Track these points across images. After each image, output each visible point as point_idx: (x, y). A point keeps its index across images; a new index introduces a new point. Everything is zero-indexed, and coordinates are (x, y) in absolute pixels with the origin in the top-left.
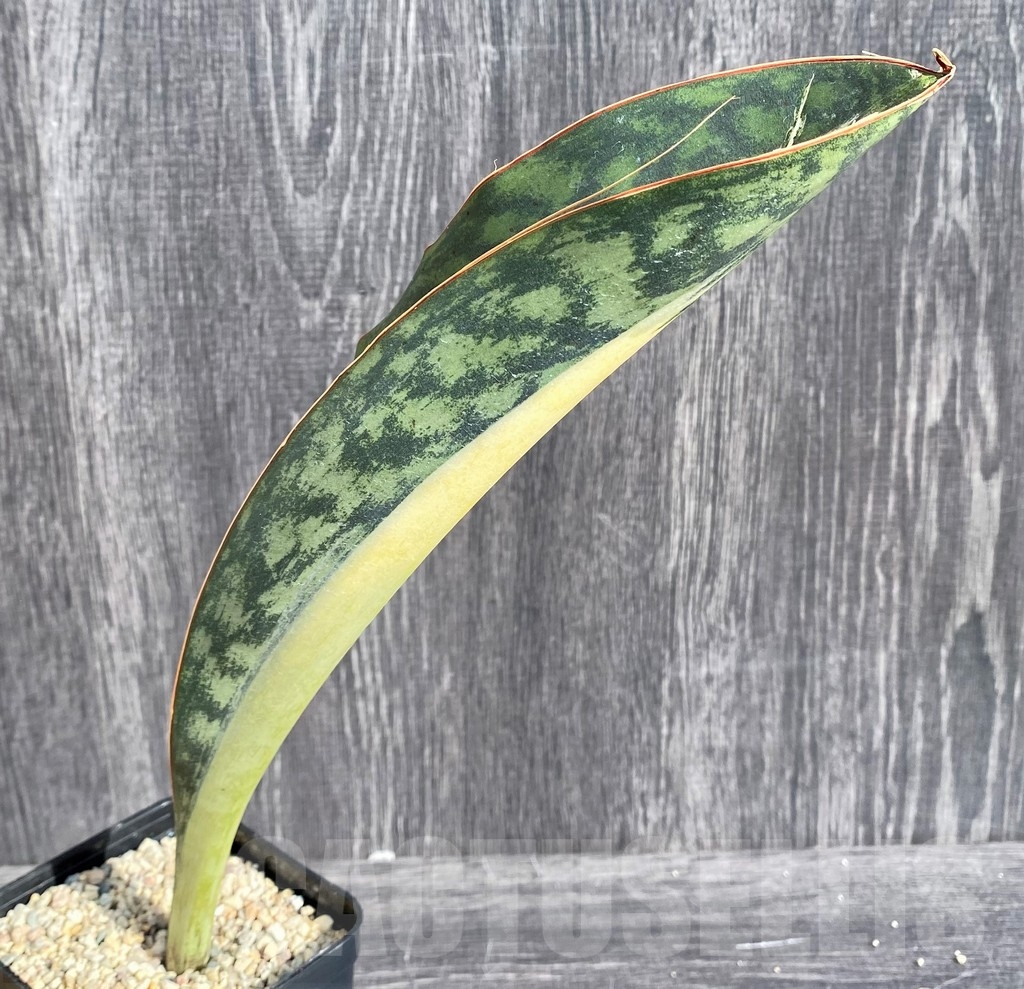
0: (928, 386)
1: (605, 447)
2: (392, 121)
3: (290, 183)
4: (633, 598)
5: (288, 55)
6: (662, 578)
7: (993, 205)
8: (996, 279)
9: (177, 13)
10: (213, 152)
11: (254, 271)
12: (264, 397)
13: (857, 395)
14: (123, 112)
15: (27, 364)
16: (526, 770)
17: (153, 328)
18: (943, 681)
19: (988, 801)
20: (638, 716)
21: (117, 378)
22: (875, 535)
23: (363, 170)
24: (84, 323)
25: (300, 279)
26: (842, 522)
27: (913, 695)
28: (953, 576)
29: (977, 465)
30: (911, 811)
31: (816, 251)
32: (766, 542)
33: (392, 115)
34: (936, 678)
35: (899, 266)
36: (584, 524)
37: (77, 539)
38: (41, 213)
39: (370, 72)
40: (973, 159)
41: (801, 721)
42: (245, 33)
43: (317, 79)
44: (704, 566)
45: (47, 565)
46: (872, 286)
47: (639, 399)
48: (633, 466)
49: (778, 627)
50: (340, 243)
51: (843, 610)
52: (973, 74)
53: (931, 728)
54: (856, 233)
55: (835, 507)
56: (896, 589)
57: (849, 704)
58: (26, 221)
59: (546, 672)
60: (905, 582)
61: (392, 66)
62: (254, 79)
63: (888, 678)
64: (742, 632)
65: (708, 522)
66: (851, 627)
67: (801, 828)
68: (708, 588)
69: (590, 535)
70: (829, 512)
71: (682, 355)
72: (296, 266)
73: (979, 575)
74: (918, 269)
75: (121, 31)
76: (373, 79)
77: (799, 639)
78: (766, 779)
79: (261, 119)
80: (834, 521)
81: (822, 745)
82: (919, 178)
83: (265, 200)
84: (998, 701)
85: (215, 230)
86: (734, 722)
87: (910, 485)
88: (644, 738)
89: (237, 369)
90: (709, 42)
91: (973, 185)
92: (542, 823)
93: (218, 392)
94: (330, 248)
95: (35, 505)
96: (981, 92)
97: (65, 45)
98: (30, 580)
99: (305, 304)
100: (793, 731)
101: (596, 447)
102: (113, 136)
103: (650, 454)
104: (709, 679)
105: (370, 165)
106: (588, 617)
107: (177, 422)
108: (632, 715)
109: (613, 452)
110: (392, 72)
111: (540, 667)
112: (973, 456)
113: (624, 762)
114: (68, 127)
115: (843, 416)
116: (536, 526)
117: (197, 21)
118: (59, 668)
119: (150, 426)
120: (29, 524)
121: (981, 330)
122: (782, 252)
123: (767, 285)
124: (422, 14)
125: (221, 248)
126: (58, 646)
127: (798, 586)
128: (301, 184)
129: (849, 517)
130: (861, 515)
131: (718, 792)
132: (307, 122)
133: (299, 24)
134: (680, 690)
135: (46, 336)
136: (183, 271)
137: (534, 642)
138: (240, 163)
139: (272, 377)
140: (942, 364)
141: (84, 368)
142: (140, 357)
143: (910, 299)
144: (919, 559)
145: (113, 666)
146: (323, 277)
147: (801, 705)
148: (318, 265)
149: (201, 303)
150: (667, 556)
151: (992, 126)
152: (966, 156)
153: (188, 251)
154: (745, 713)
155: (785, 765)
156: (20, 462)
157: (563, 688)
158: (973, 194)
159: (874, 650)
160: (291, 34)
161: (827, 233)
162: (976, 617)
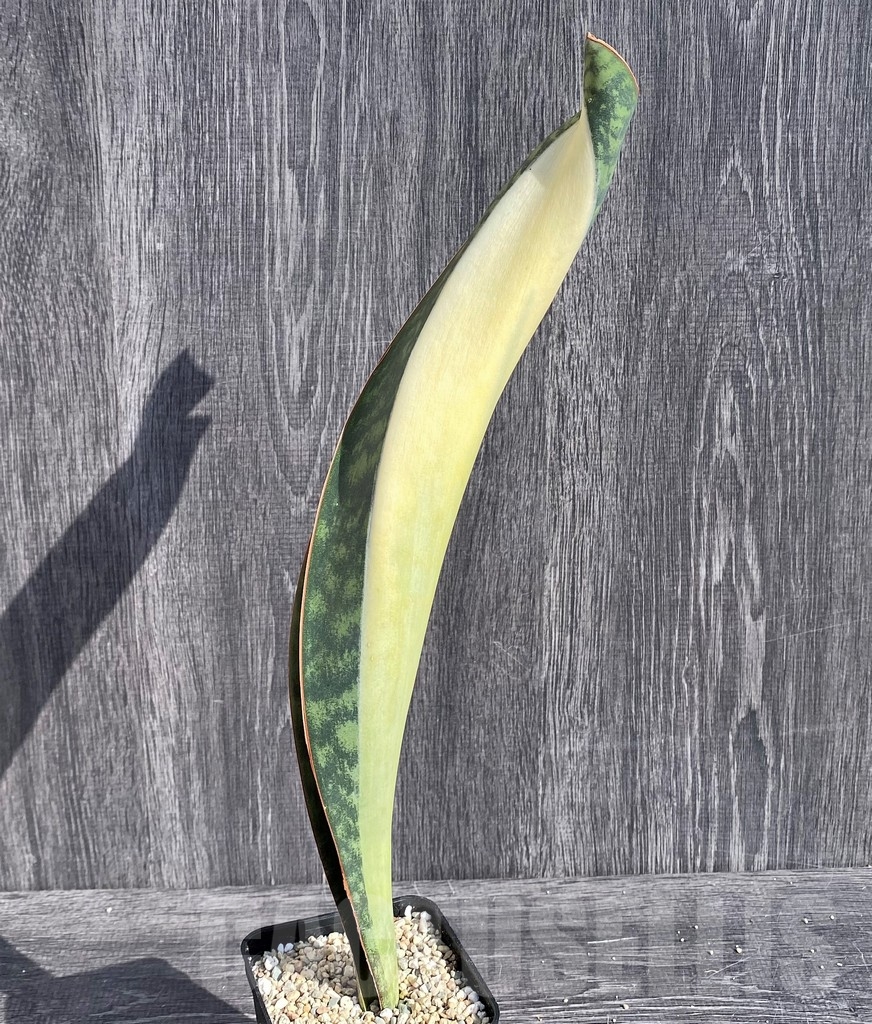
0: (713, 558)
1: (497, 596)
2: (354, 382)
3: (287, 421)
4: (518, 699)
5: (286, 340)
6: (537, 685)
7: (752, 441)
8: (755, 488)
9: (213, 314)
10: (235, 401)
11: (261, 477)
12: (265, 562)
13: (666, 563)
14: (176, 375)
15: (103, 538)
16: (445, 820)
17: (190, 514)
18: (731, 758)
19: (766, 841)
20: (522, 781)
21: (165, 548)
22: (681, 657)
23: (335, 413)
24: (144, 512)
25: (291, 483)
26: (658, 648)
27: (711, 766)
28: (735, 686)
29: (748, 610)
30: (713, 848)
31: (635, 469)
32: (607, 660)
33: (355, 379)
34: (726, 756)
35: (690, 479)
36: (484, 648)
37: (133, 658)
38: (118, 440)
39: (340, 352)
40: (738, 411)
41: (634, 784)
42: (258, 327)
43: (305, 356)
44: (566, 677)
45: (111, 676)
46: (673, 492)
47: (520, 563)
48: (516, 609)
49: (617, 720)
50: (319, 460)
51: (661, 708)
52: (736, 358)
53: (724, 789)
54: (661, 458)
55: (653, 639)
56: (696, 694)
57: (667, 773)
58: (108, 444)
59: (458, 751)
60: (701, 689)
61: (354, 348)
62: (263, 356)
63: (692, 755)
64: (593, 722)
65: (568, 648)
66: (667, 719)
67: (636, 859)
68: (569, 692)
69: (488, 656)
70: (650, 640)
71: (548, 536)
72: (288, 475)
73: (753, 685)
74: (704, 481)
75: (176, 324)
76: (342, 356)
77: (632, 728)
78: (611, 826)
79: (268, 380)
80: (653, 647)
81: (649, 801)
82: (702, 423)
83: (269, 431)
84: (770, 772)
85: (235, 450)
86: (588, 785)
87: (704, 623)
88: (526, 796)
89: (247, 543)
90: (562, 336)
91: (738, 427)
92: (456, 857)
93: (234, 557)
94: (312, 463)
95: (105, 635)
96: (742, 369)
97: (138, 333)
98: (99, 686)
99: (294, 499)
100: (629, 792)
101: (491, 595)
102: (169, 390)
103: (528, 600)
104: (570, 755)
105: (340, 410)
106: (487, 712)
107: (205, 578)
108: (518, 780)
109: (503, 599)
110: (355, 352)
111: (454, 747)
112: (745, 603)
113: (513, 813)
114: (139, 384)
115: (656, 575)
116: (451, 649)
117: (227, 319)
118: (116, 748)
119: (186, 580)
120: (100, 648)
121: (747, 521)
122: (613, 469)
123: (603, 491)
124: (375, 316)
125: (239, 463)
126: (117, 733)
127: (630, 692)
128: (294, 422)
129: (662, 645)
130: (671, 644)
131: (578, 834)
132: (298, 382)
133: (294, 322)
134: (551, 762)
135: (118, 520)
136: (212, 477)
137: (449, 730)
138: (253, 408)
139: (271, 547)
140: (722, 543)
141: (143, 542)
142: (181, 533)
143: (699, 501)
144: (711, 673)
145: (155, 745)
146: (307, 482)
147: (634, 774)
148: (304, 474)
149: (224, 498)
150: (541, 669)
151: (750, 389)
152: (733, 409)
153: (217, 465)
154: (596, 779)
155: (624, 816)
156: (95, 605)
157: (470, 761)
158: (738, 433)
159: (682, 737)
160: (289, 327)
161: (642, 457)
162: (752, 714)
